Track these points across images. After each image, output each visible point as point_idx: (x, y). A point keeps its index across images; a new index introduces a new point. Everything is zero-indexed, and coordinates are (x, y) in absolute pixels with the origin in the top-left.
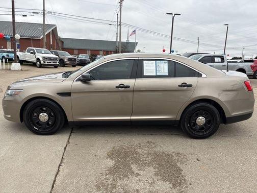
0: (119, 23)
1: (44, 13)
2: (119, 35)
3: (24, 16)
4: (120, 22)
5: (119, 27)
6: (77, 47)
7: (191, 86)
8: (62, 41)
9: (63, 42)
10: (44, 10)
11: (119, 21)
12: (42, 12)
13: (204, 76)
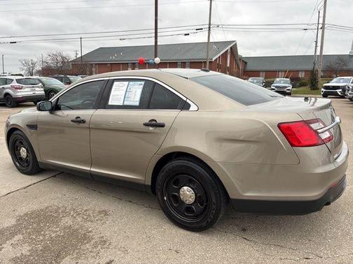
0: (320, 26)
1: (209, 28)
2: (319, 44)
3: (186, 35)
4: (323, 24)
5: (320, 31)
6: (265, 69)
7: (162, 126)
8: (244, 61)
9: (246, 63)
10: (210, 24)
11: (321, 21)
12: (208, 26)
13: (193, 107)
